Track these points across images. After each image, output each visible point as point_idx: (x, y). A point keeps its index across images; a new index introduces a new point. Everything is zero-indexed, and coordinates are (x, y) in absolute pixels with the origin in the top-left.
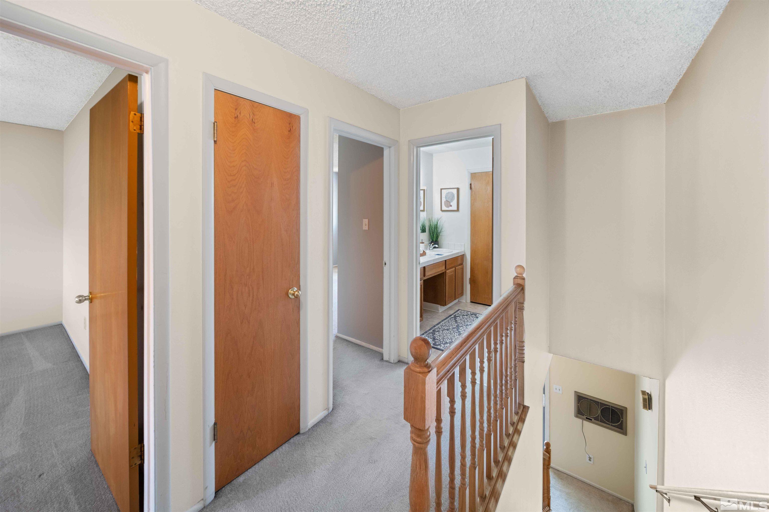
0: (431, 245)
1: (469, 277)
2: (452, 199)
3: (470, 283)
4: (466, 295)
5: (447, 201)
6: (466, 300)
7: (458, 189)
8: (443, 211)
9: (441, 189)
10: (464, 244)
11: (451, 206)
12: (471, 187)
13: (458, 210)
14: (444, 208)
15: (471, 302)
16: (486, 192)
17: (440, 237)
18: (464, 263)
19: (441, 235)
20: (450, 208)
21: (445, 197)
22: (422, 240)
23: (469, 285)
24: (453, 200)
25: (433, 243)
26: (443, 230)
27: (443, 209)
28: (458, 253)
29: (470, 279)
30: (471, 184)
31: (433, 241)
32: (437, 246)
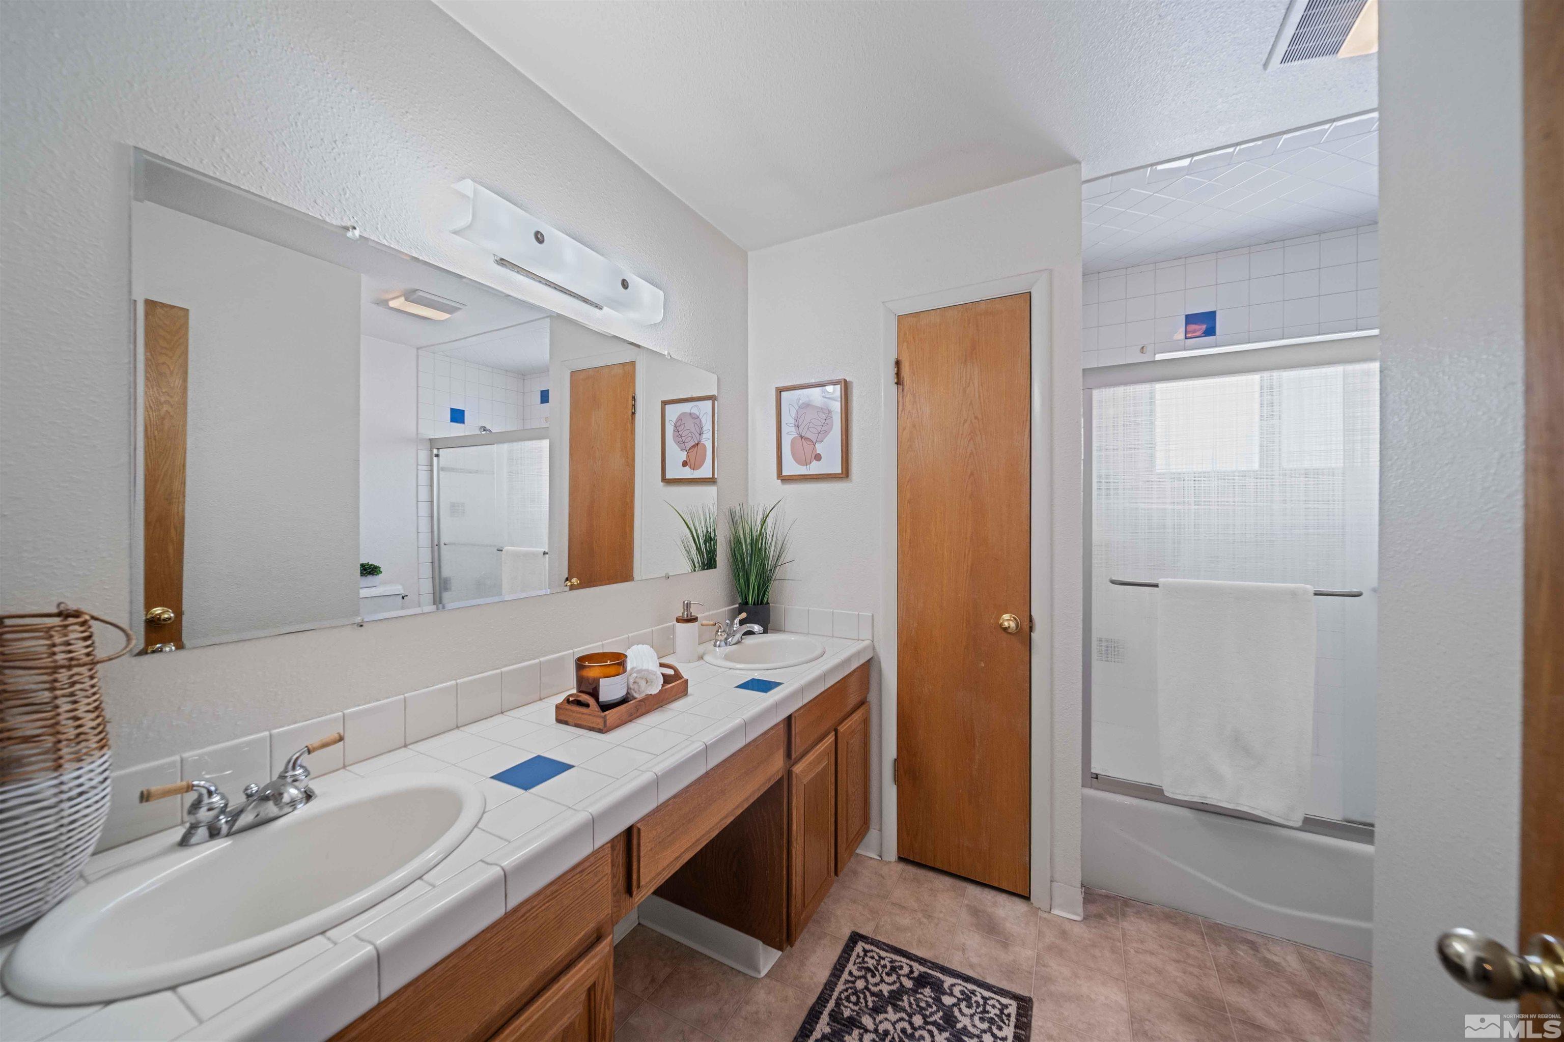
0: (737, 621)
1: (894, 755)
2: (823, 433)
3: (898, 779)
4: (880, 830)
5: (802, 438)
6: (881, 851)
7: (846, 386)
8: (786, 479)
9: (780, 391)
10: (873, 616)
11: (818, 457)
12: (898, 374)
13: (845, 474)
14: (791, 468)
15: (901, 859)
16: (965, 391)
17: (773, 586)
18: (872, 697)
19: (778, 573)
20: (815, 468)
21: (793, 421)
22: (687, 606)
23: (894, 789)
24: (826, 433)
25: (744, 615)
26: (786, 557)
27: (785, 472)
28: (848, 661)
29: (898, 762)
30: (898, 363)
31: (747, 603)
32: (756, 628)
